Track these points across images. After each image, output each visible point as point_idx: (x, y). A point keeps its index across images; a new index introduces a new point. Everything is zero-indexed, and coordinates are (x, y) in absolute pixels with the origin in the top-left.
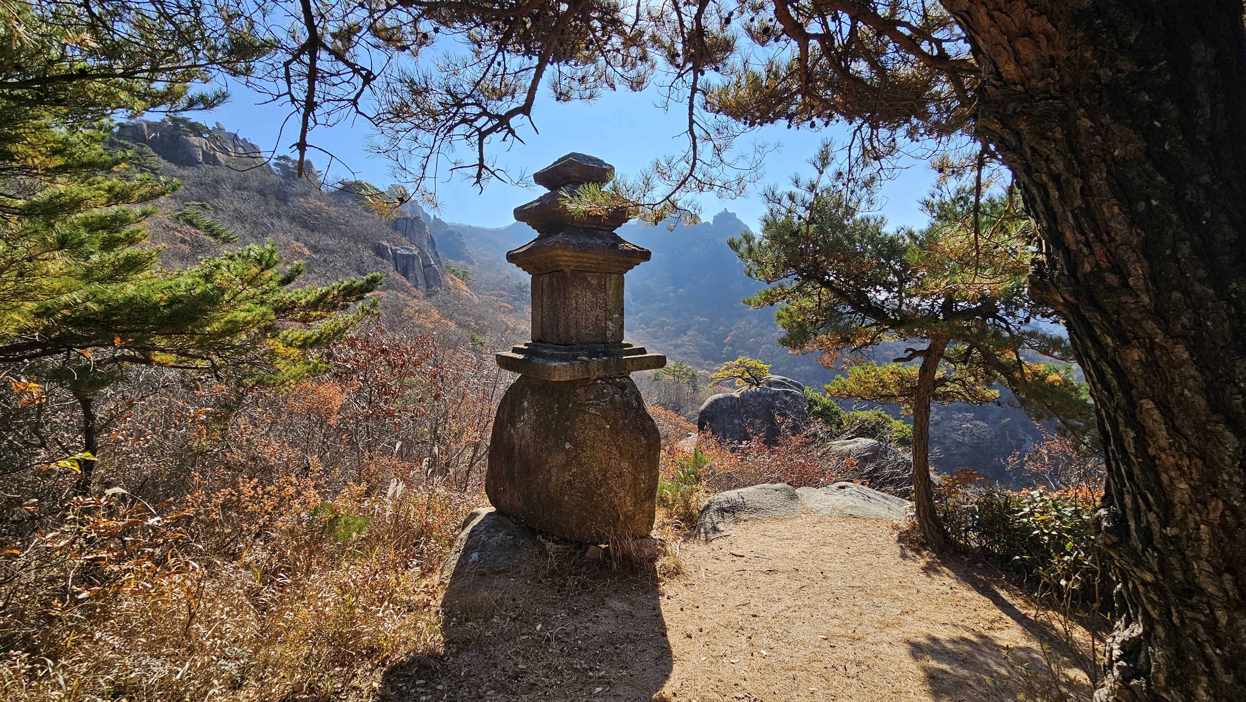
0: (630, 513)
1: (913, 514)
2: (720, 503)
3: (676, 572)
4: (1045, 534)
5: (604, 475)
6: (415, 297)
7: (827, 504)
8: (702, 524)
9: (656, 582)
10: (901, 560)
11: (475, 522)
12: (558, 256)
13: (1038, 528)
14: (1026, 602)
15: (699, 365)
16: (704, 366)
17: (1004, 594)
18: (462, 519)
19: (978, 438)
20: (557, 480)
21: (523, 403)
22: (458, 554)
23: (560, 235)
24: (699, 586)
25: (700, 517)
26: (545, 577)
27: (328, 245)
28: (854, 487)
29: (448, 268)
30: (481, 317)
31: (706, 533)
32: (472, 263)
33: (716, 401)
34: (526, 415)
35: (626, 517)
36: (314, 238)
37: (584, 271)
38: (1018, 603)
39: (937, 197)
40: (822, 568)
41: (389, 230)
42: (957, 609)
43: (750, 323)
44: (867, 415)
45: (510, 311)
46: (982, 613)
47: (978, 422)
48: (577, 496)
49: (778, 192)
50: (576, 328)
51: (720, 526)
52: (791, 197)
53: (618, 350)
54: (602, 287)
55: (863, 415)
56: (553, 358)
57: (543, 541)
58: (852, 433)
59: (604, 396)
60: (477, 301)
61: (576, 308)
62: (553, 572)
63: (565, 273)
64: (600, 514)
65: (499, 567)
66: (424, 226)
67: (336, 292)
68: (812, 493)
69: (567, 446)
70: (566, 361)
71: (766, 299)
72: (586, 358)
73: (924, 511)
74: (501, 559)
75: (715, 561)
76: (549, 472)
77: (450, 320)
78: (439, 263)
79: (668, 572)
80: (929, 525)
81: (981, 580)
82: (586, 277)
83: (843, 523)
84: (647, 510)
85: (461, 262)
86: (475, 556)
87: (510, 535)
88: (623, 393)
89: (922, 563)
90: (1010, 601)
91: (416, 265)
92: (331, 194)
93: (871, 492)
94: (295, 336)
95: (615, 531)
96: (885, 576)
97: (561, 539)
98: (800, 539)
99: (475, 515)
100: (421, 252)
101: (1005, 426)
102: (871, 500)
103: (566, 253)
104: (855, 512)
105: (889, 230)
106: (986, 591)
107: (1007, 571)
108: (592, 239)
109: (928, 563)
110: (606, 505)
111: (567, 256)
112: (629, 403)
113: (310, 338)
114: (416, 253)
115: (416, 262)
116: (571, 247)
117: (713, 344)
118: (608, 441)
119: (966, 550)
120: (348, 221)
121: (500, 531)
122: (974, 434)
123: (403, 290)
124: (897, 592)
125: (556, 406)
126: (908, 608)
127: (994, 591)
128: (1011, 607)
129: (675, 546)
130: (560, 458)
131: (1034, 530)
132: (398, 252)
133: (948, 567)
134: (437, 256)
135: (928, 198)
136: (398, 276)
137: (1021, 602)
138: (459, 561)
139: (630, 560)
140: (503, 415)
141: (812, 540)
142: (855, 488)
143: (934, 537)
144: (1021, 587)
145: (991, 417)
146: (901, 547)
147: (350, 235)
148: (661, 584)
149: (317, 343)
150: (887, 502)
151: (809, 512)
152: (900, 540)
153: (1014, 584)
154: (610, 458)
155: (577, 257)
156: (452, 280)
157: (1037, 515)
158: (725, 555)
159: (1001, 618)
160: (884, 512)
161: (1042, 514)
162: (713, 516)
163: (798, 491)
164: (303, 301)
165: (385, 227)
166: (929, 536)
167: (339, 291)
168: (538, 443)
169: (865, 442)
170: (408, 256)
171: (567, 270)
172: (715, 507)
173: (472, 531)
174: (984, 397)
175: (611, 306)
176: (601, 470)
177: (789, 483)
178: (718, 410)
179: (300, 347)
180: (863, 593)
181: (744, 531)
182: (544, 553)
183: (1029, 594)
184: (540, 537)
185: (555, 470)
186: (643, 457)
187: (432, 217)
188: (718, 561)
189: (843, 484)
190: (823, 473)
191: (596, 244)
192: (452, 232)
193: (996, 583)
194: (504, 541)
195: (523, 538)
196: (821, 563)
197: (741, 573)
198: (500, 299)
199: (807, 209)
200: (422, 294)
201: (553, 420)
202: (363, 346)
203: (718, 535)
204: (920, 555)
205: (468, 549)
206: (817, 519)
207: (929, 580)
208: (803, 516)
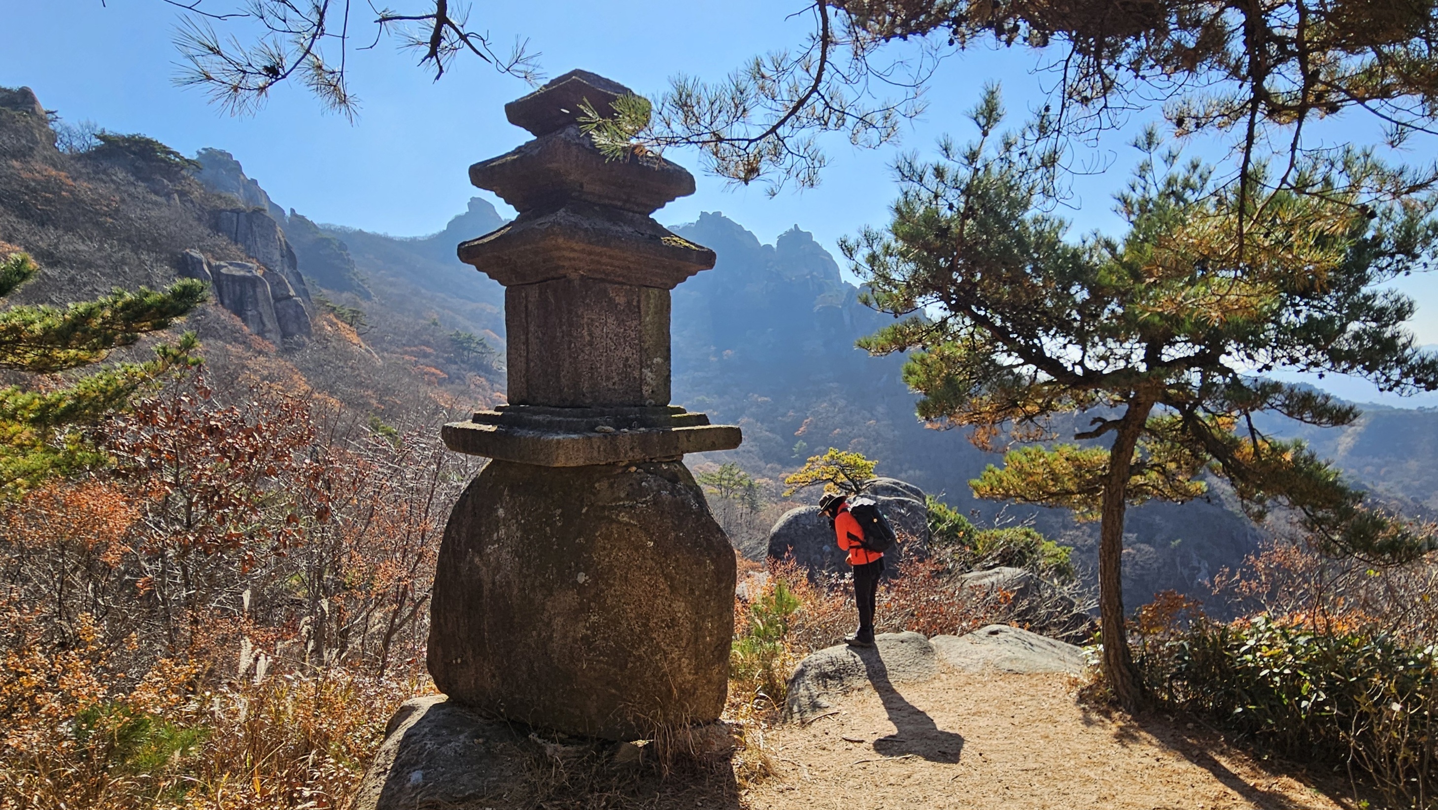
0: (688, 686)
1: (1096, 662)
2: (819, 666)
3: (765, 773)
4: (1276, 674)
5: (645, 625)
6: (260, 352)
7: (975, 657)
8: (793, 701)
9: (734, 790)
10: (1084, 727)
11: (412, 721)
12: (558, 248)
13: (1266, 666)
14: (1253, 769)
15: (758, 471)
16: (765, 472)
17: (1224, 761)
18: (384, 719)
19: (1142, 568)
20: (565, 636)
21: (496, 510)
22: (383, 777)
23: (561, 212)
24: (802, 790)
25: (789, 690)
26: (549, 799)
27: (76, 252)
28: (1012, 630)
29: (323, 303)
30: (387, 391)
31: (802, 712)
32: (368, 297)
33: (797, 518)
34: (502, 532)
35: (682, 691)
36: (46, 238)
37: (602, 280)
38: (1242, 771)
39: (1139, 190)
40: (980, 747)
41: (203, 230)
42: (1169, 788)
43: (834, 405)
44: (1014, 534)
45: (441, 381)
46: (1201, 788)
47: (1142, 546)
48: (598, 661)
49: (918, 165)
50: (591, 378)
51: (823, 701)
52: (939, 173)
53: (663, 418)
54: (634, 310)
55: (1007, 534)
56: (551, 427)
57: (539, 741)
58: (994, 559)
59: (643, 492)
60: (380, 363)
61: (591, 344)
62: (562, 790)
63: (570, 281)
64: (639, 690)
65: (460, 792)
66: (272, 225)
67: (108, 313)
68: (953, 643)
69: (581, 578)
70: (575, 432)
71: (895, 341)
72: (611, 429)
73: (1116, 657)
74: (466, 778)
75: (820, 752)
76: (548, 624)
77: (332, 394)
78: (306, 293)
79: (752, 774)
80: (1122, 674)
81: (1192, 745)
82: (605, 291)
83: (1000, 683)
84: (716, 678)
85: (345, 295)
86: (416, 776)
87: (478, 737)
88: (674, 488)
89: (1114, 729)
90: (1234, 770)
91: (260, 296)
92: (79, 157)
93: (1033, 637)
94: (20, 402)
95: (666, 715)
96: (1068, 751)
97: (571, 737)
98: (943, 710)
99: (412, 709)
100: (270, 272)
101: (1175, 550)
102: (1035, 648)
103: (575, 246)
104: (1016, 667)
105: (1070, 239)
106: (1202, 760)
107: (1225, 730)
108: (615, 224)
109: (1121, 728)
110: (648, 674)
111: (573, 250)
112: (684, 505)
113: (55, 405)
114: (259, 273)
115: (259, 290)
116: (582, 234)
117: (779, 438)
118: (652, 568)
119: (1170, 707)
120: (117, 210)
121: (461, 732)
122: (1136, 564)
123: (236, 340)
124: (1087, 772)
125: (559, 511)
126: (1105, 792)
127: (1212, 759)
128: (1235, 777)
129: (756, 736)
130: (570, 599)
131: (1261, 670)
132: (224, 271)
133: (1148, 732)
134: (301, 281)
135: (1127, 191)
136: (225, 315)
137: (1247, 769)
138: (386, 787)
139: (690, 761)
140: (458, 533)
141: (961, 710)
142: (1012, 633)
143: (1128, 692)
144: (1244, 750)
145: (1158, 538)
146: (1084, 709)
147: (123, 235)
148: (743, 793)
149: (71, 414)
150: (1056, 650)
151: (951, 671)
152: (1081, 699)
153: (1236, 747)
154: (655, 596)
155: (590, 254)
156: (332, 324)
157: (1264, 648)
158: (834, 743)
159: (1226, 794)
160: (1054, 665)
161: (1270, 647)
162: (811, 686)
163: (932, 641)
164: (37, 327)
165: (195, 223)
166: (1122, 691)
167: (115, 312)
168: (526, 576)
169: (1009, 572)
170: (244, 279)
171: (573, 275)
172: (813, 672)
173: (408, 736)
174: (1187, 491)
175: (649, 343)
176: (639, 616)
177: (919, 631)
178: (800, 532)
179: (33, 422)
180: (1042, 778)
181: (860, 706)
182: (543, 762)
183: (1257, 758)
184: (533, 736)
185: (558, 621)
186: (708, 592)
187: (288, 213)
188: (825, 752)
189: (995, 627)
190: (965, 616)
191: (623, 232)
192: (328, 241)
193: (1212, 747)
194: (467, 747)
195: (501, 740)
196: (977, 740)
197: (864, 765)
198: (422, 360)
199: (963, 192)
200: (273, 348)
201: (553, 536)
202: (170, 419)
203: (821, 713)
204: (1110, 718)
205: (402, 766)
206: (963, 679)
207: (1126, 751)
208: (943, 676)
